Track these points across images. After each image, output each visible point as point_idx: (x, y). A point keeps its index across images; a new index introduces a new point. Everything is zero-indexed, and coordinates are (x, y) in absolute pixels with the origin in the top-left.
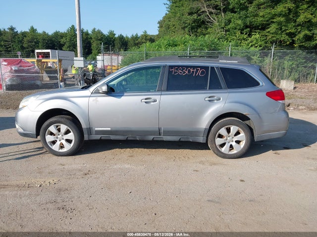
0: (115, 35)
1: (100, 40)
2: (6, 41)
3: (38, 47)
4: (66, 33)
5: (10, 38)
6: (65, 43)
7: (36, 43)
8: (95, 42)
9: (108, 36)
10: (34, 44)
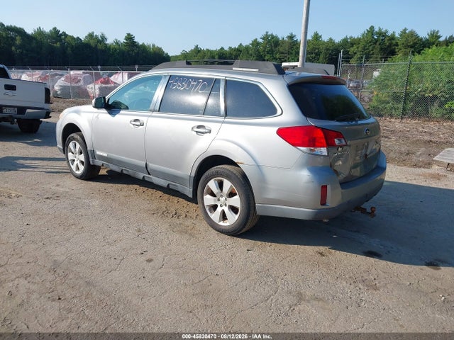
0: (439, 37)
1: (411, 47)
2: (282, 53)
3: (318, 60)
4: (360, 39)
5: (287, 49)
6: (355, 53)
7: (317, 54)
8: (403, 50)
9: (428, 40)
10: (314, 55)
